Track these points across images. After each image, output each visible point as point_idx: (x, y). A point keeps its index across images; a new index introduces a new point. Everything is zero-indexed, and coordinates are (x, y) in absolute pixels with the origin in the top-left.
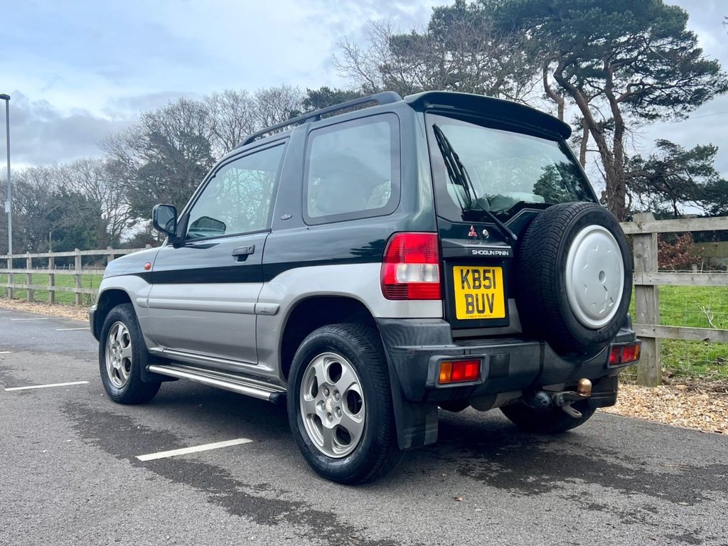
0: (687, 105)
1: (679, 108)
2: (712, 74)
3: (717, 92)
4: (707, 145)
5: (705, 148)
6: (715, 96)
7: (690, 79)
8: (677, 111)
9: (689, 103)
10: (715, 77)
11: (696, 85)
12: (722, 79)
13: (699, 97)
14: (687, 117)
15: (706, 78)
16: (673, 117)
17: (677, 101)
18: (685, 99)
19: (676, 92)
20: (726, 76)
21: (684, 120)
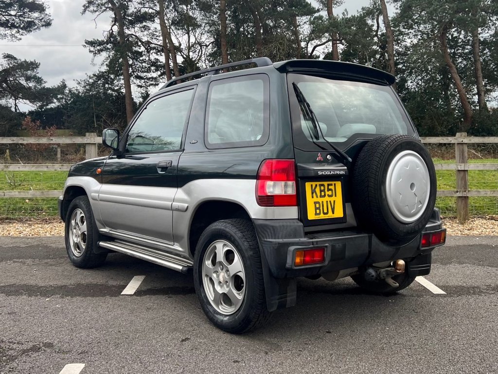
0: (20, 30)
1: (14, 31)
2: (40, 12)
3: (43, 26)
4: (33, 60)
5: (32, 63)
6: (41, 28)
7: (24, 13)
8: (13, 33)
9: (22, 29)
10: (43, 15)
11: (28, 18)
12: (47, 18)
13: (29, 26)
14: (21, 39)
15: (36, 15)
16: (9, 38)
17: (13, 26)
18: (20, 26)
19: (13, 20)
20: (50, 16)
21: (17, 41)
